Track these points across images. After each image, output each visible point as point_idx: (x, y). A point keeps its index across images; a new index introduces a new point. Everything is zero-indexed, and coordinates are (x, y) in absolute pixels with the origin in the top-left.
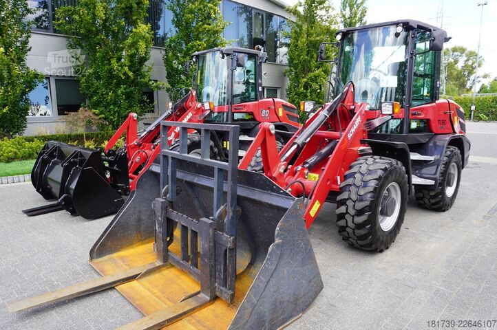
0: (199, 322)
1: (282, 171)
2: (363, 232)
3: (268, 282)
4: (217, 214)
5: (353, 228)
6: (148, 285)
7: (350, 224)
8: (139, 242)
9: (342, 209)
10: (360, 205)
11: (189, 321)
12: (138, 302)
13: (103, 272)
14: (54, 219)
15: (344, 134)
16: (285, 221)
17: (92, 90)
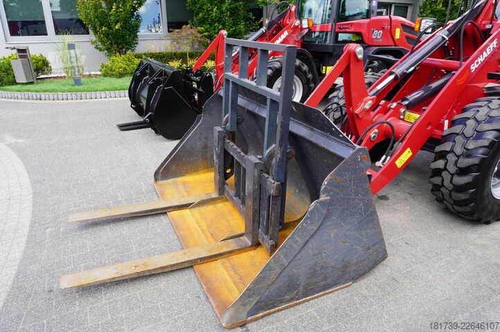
0: (233, 267)
1: (367, 107)
2: (463, 196)
3: (305, 244)
4: (266, 152)
5: (450, 189)
6: (198, 216)
7: (447, 183)
8: (205, 169)
9: (440, 164)
10: (464, 162)
11: (223, 264)
12: (182, 233)
13: (162, 195)
14: (140, 136)
15: (465, 64)
16: (336, 174)
17: (198, 6)
